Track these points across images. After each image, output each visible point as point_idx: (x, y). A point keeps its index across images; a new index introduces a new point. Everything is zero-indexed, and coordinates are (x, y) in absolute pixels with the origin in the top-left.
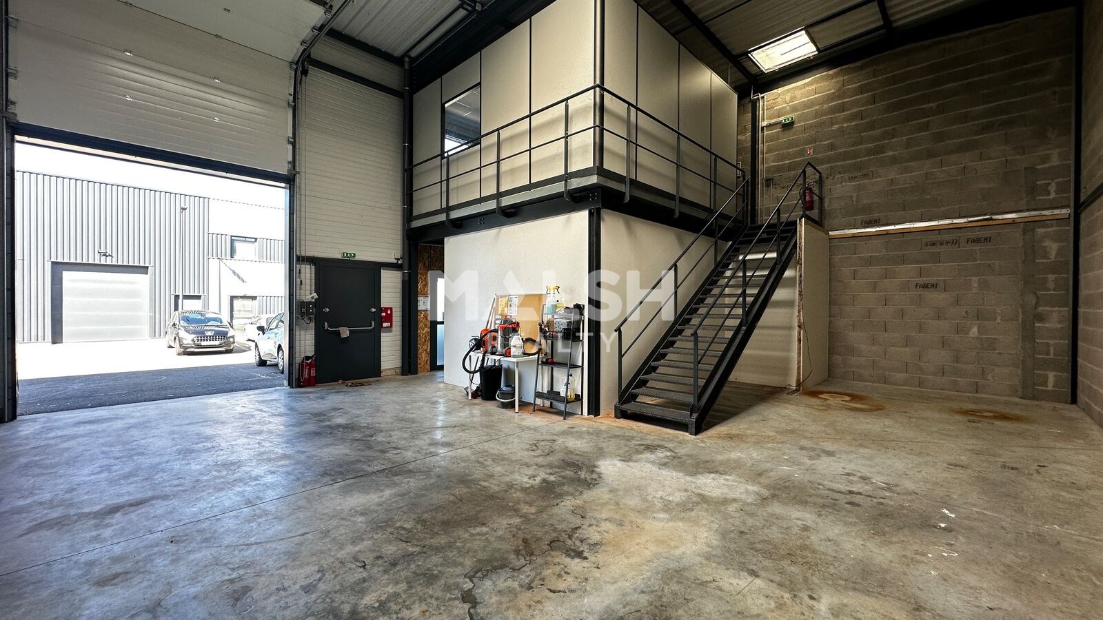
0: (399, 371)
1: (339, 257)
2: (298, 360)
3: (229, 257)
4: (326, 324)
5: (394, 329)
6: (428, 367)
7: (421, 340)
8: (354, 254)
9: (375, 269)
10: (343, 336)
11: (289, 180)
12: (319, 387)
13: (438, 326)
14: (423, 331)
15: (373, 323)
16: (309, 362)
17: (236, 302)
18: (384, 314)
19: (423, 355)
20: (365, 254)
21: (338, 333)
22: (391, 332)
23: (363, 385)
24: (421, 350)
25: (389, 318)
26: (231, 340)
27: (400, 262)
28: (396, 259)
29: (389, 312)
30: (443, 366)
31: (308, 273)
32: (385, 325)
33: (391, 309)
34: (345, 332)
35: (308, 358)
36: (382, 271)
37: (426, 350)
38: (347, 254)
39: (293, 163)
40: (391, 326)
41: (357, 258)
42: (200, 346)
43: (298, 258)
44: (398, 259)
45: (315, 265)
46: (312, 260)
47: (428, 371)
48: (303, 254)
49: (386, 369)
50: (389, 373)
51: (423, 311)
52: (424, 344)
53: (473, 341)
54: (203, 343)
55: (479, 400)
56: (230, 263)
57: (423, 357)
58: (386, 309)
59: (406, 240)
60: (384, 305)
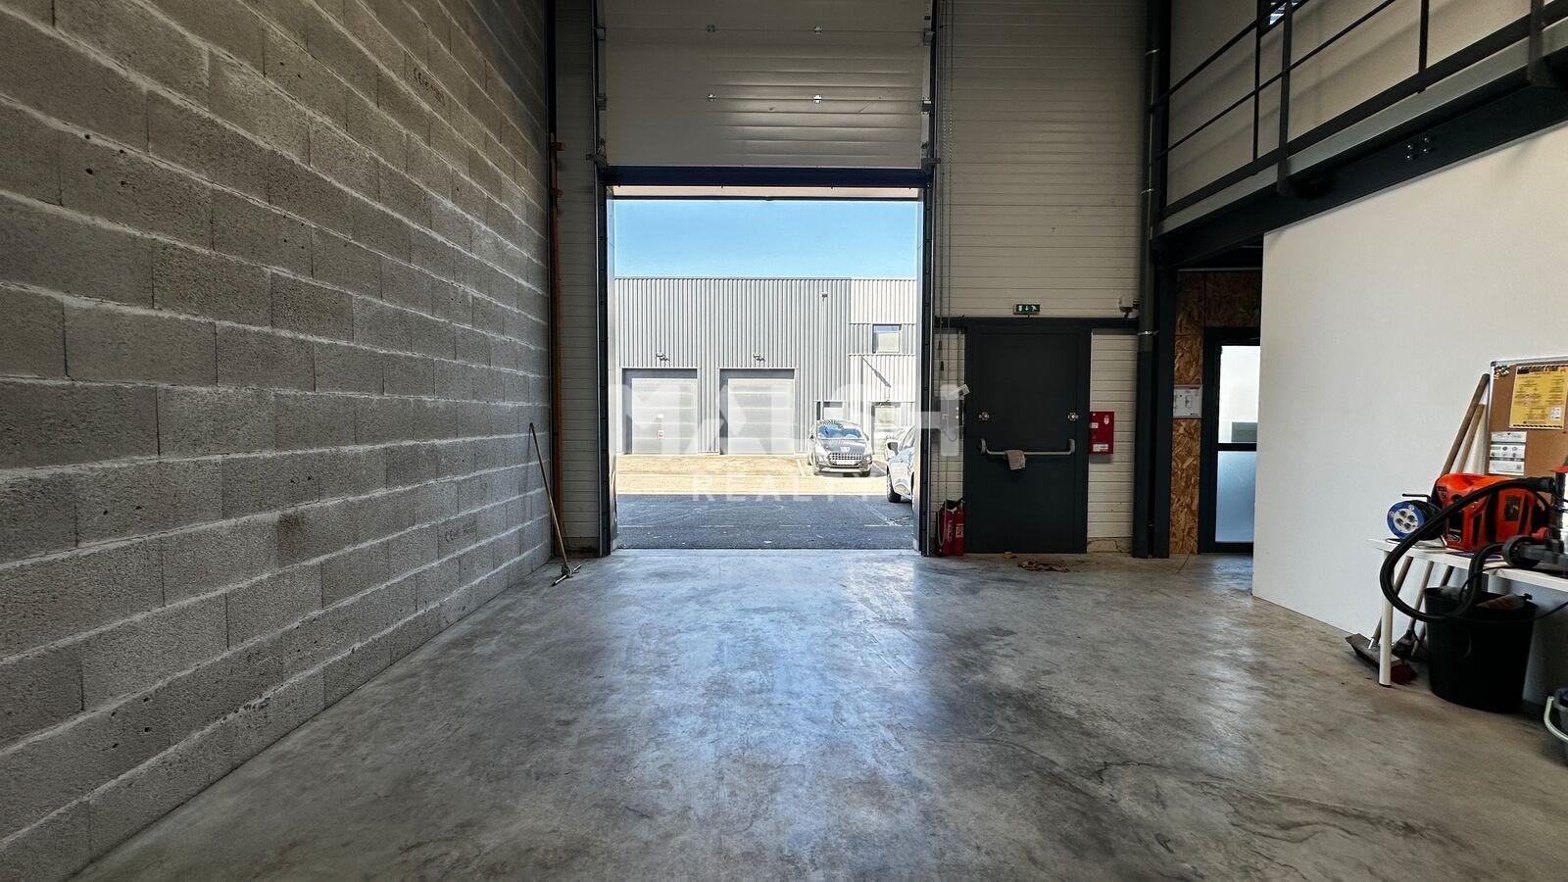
1: (1009, 313)
2: (935, 507)
3: (870, 353)
4: (984, 442)
5: (1116, 456)
6: (1193, 543)
8: (1038, 306)
9: (1076, 334)
10: (1014, 467)
11: (923, 179)
12: (971, 560)
13: (1221, 454)
15: (1073, 442)
16: (953, 511)
17: (878, 410)
18: (1095, 426)
19: (1182, 516)
20: (1056, 306)
21: (1005, 461)
22: (1109, 462)
23: (1051, 569)
25: (1107, 434)
26: (868, 459)
29: (1107, 422)
30: (1252, 544)
31: (953, 346)
32: (1097, 447)
33: (1111, 415)
34: (1018, 460)
35: (950, 504)
36: (1093, 337)
37: (1189, 506)
38: (1024, 306)
39: (930, 146)
40: (1111, 451)
41: (1044, 313)
43: (936, 320)
44: (1127, 310)
45: (966, 333)
47: (1192, 552)
48: (945, 313)
49: (1097, 539)
50: (1104, 546)
51: (1185, 419)
52: (1183, 493)
53: (1410, 511)
56: (872, 359)
57: (1183, 521)
58: (1100, 416)
59: (1147, 264)
60: (1097, 404)
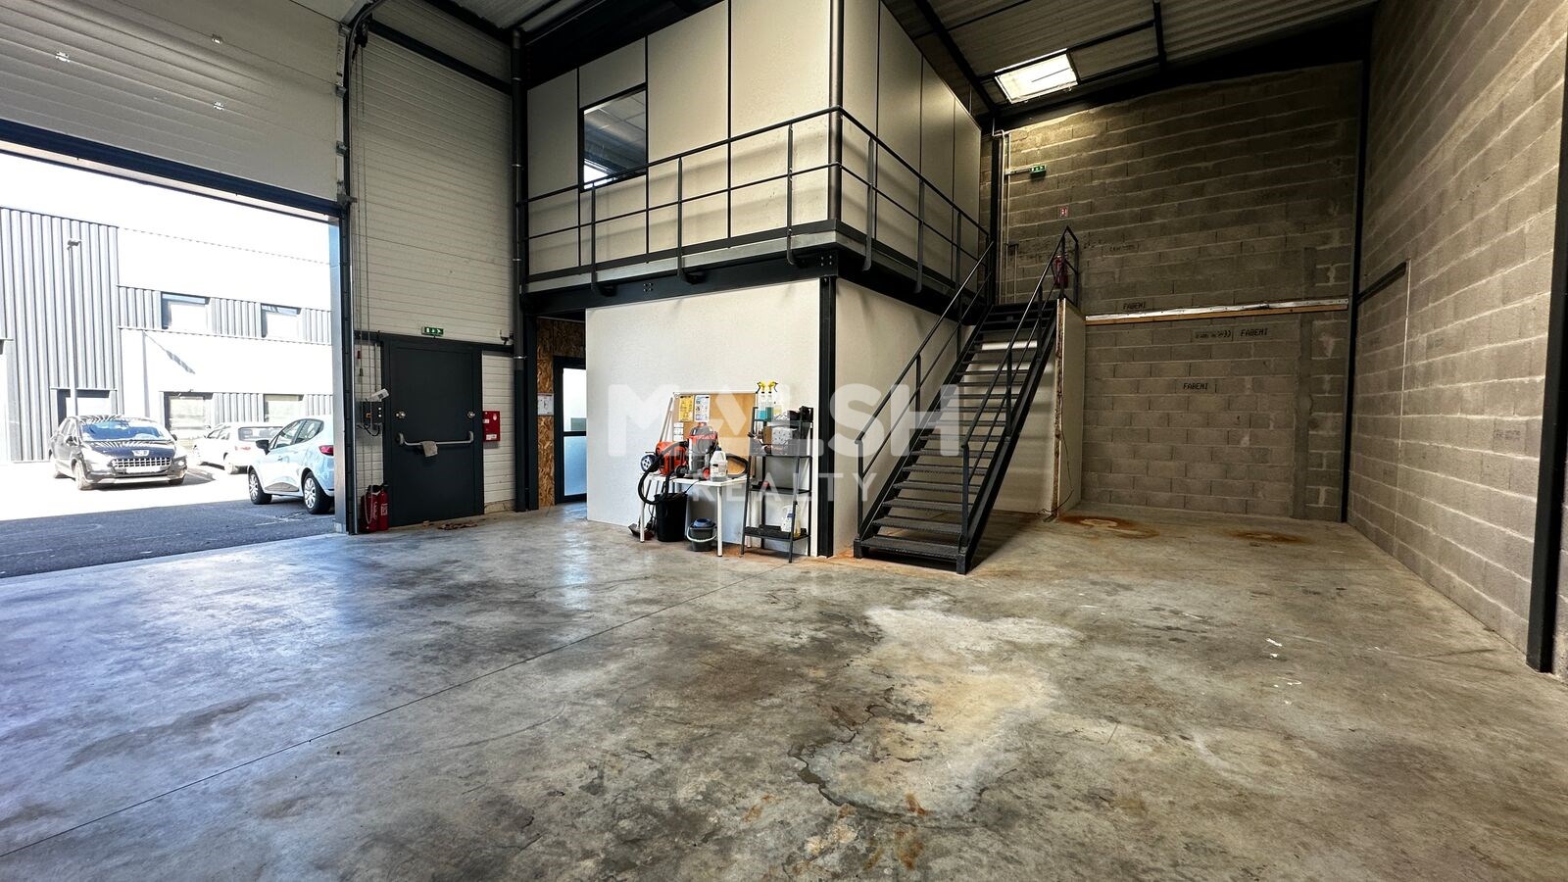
0: (509, 505)
1: (419, 333)
2: (360, 491)
3: (158, 326)
4: (402, 436)
5: (501, 443)
6: (552, 498)
7: (542, 461)
8: (442, 330)
9: (470, 354)
10: (429, 454)
11: (340, 211)
12: (393, 531)
13: (565, 438)
14: (546, 445)
15: (472, 434)
16: (377, 494)
17: (174, 403)
18: (487, 421)
19: (545, 481)
20: (457, 330)
21: (421, 451)
22: (496, 447)
23: (465, 527)
24: (540, 474)
25: (495, 427)
26: (181, 463)
27: (508, 344)
28: (502, 338)
29: (495, 418)
30: (585, 495)
31: (370, 358)
32: (489, 437)
33: (498, 413)
34: (431, 449)
35: (376, 488)
36: (483, 356)
37: (548, 474)
38: (431, 329)
39: (347, 183)
40: (498, 439)
41: (445, 336)
42: (123, 475)
43: (357, 333)
44: (506, 339)
45: (382, 346)
46: (377, 338)
47: (551, 504)
48: (365, 328)
49: (491, 504)
50: (495, 508)
51: (544, 416)
52: (545, 466)
53: (648, 459)
54: (130, 470)
55: (655, 542)
56: (163, 338)
57: (546, 484)
58: (490, 414)
59: (519, 313)
60: (487, 407)
